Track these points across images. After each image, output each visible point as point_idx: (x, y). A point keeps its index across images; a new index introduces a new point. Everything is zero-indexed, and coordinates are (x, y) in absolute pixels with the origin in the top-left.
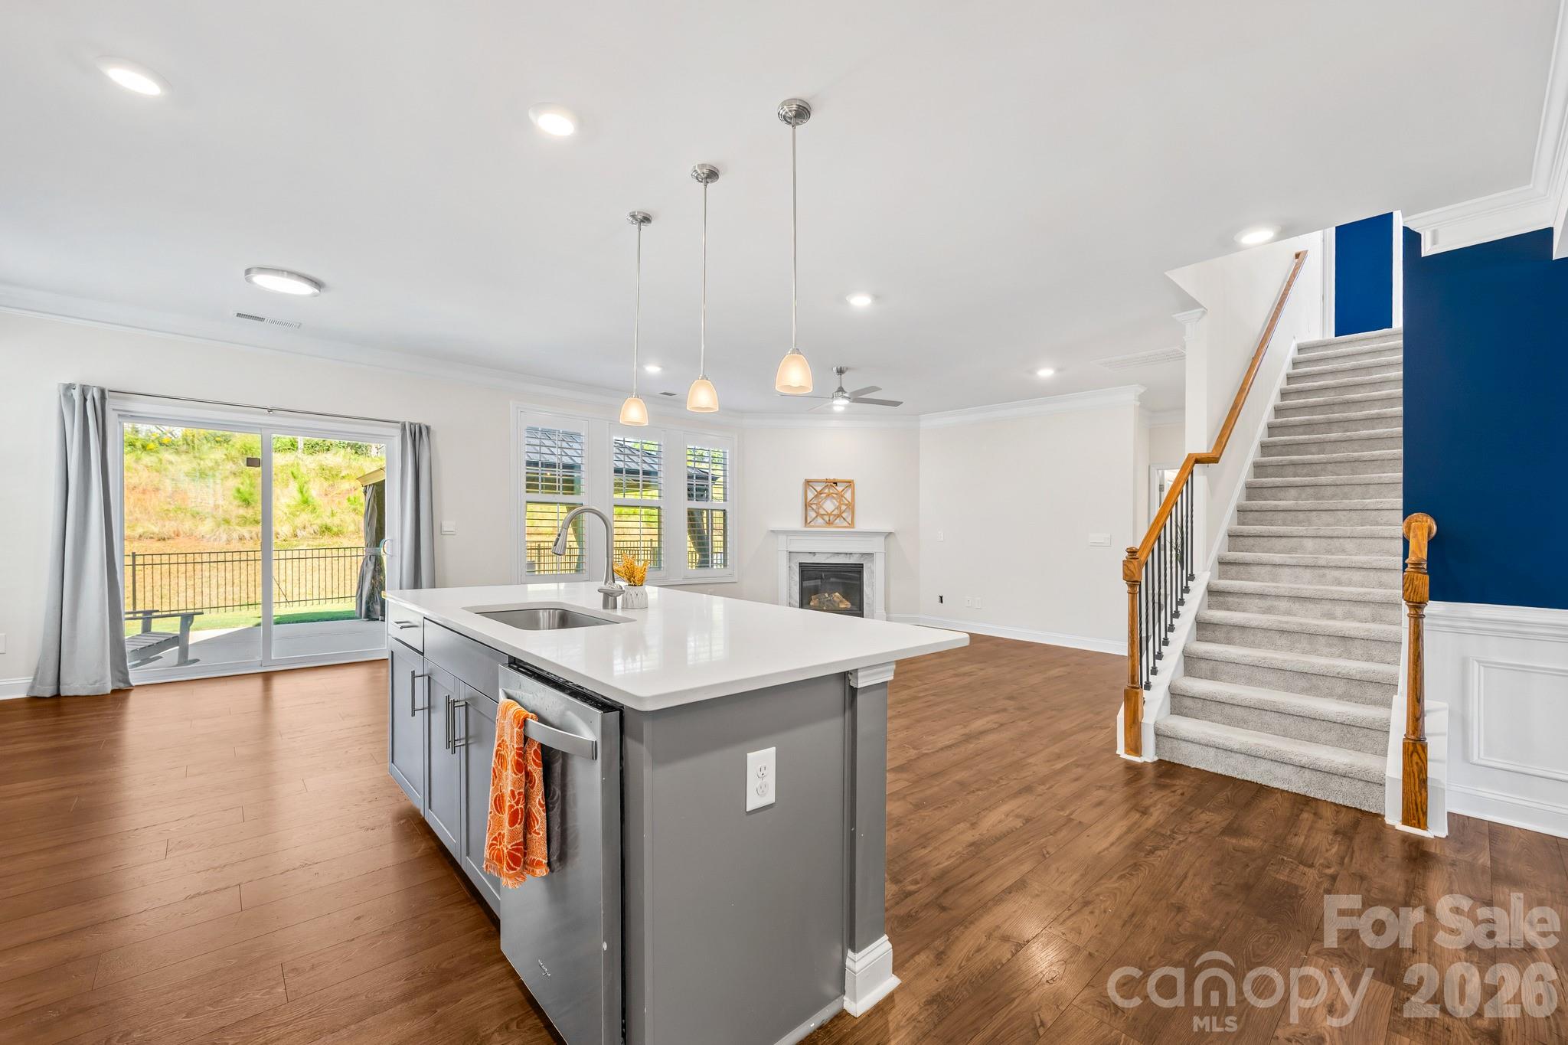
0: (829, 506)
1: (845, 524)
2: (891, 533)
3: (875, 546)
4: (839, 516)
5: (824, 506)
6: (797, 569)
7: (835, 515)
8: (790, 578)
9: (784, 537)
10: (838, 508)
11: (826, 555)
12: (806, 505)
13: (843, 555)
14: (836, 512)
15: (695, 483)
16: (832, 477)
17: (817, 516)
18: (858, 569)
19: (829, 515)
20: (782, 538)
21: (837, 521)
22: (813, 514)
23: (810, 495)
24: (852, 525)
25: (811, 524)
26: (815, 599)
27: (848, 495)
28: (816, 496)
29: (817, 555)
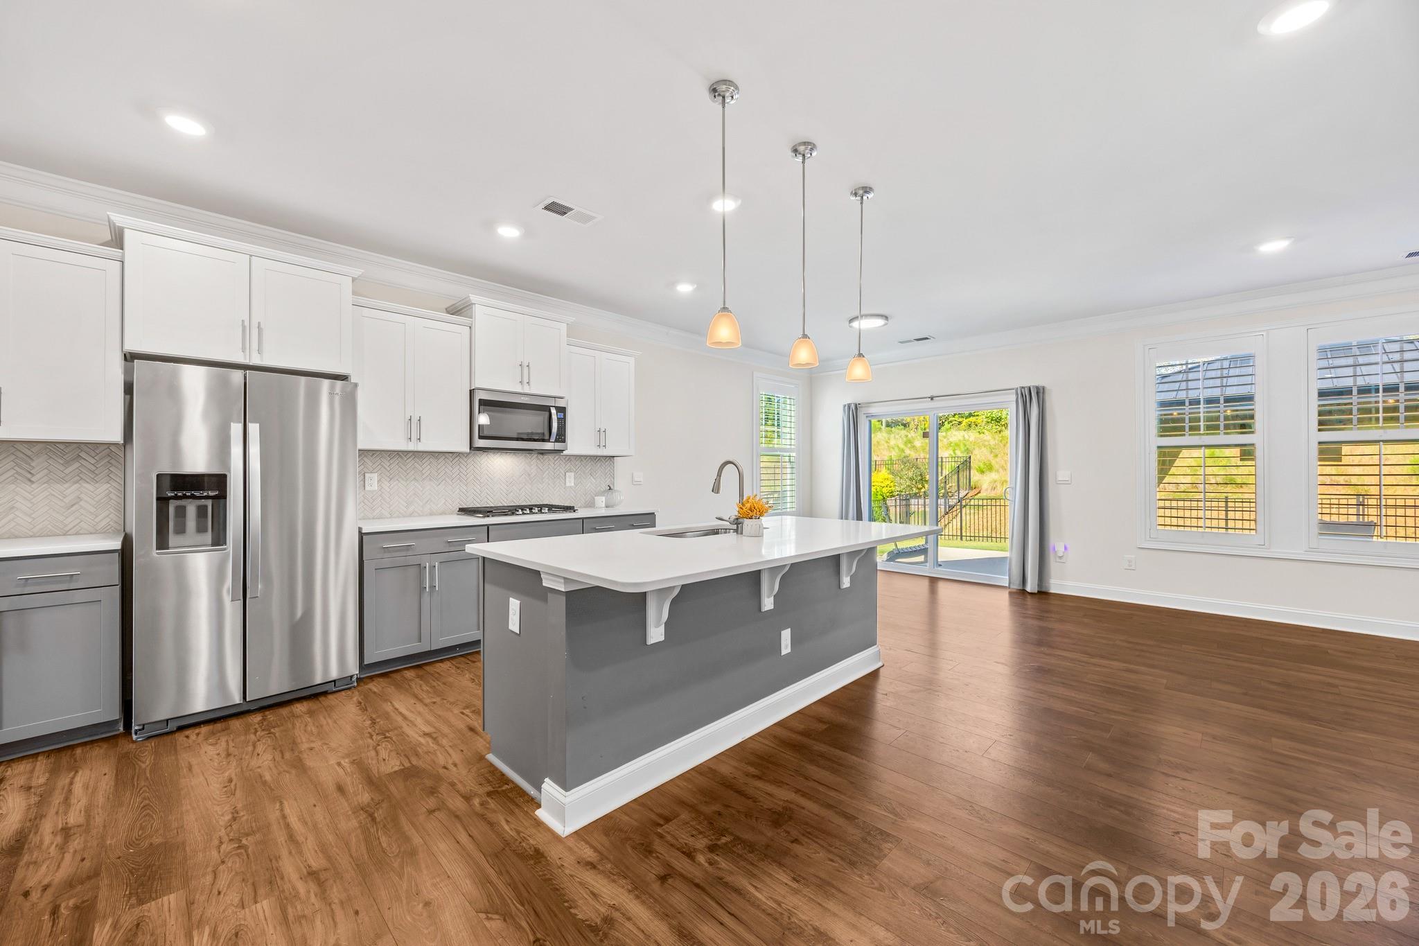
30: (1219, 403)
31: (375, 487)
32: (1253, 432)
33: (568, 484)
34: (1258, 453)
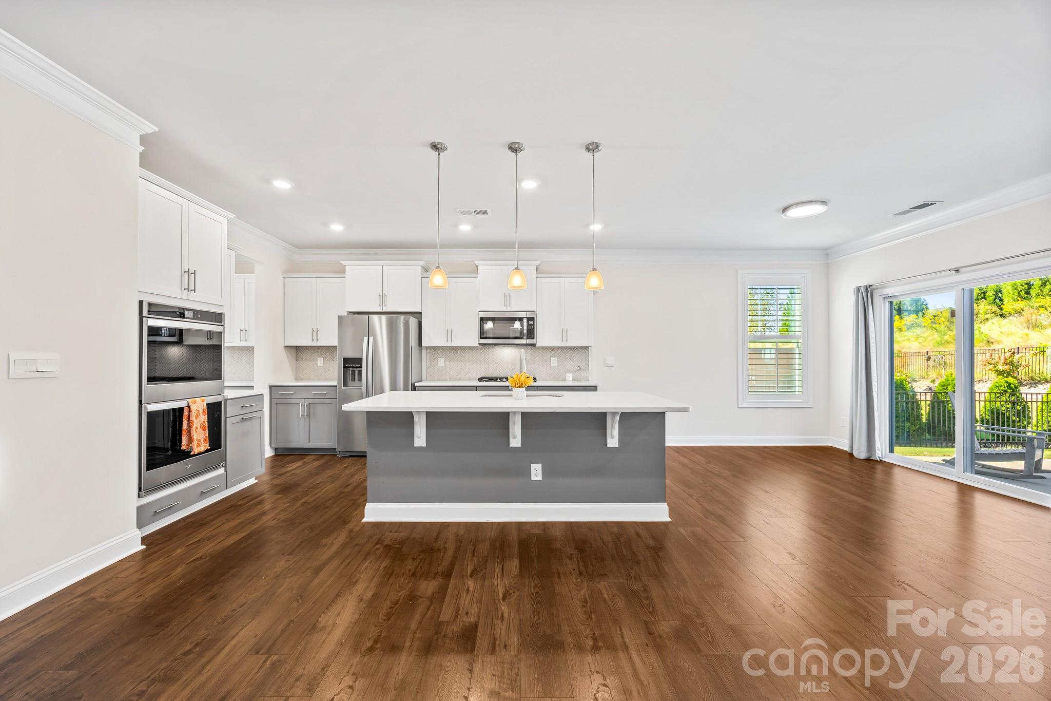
31: (443, 365)
33: (552, 365)
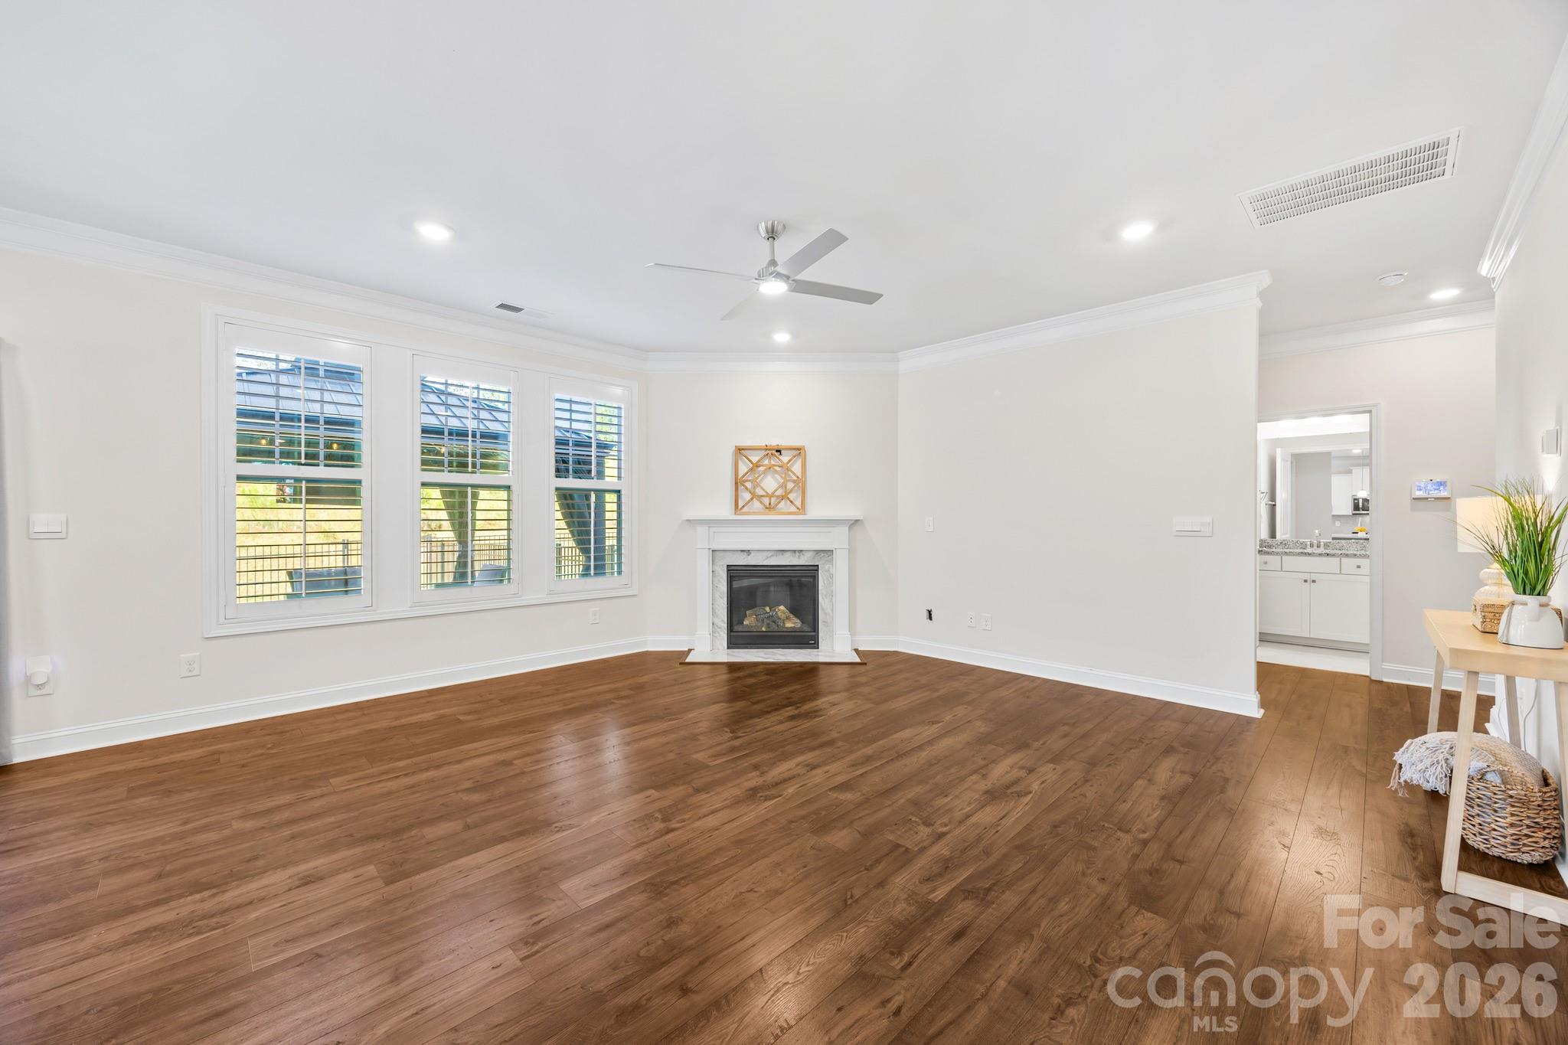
0: (770, 483)
1: (793, 509)
2: (857, 521)
3: (836, 539)
4: (783, 498)
5: (762, 485)
6: (723, 575)
7: (778, 497)
8: (714, 587)
9: (705, 528)
10: (783, 486)
11: (765, 554)
12: (736, 483)
13: (789, 554)
14: (780, 492)
15: (571, 452)
16: (775, 442)
17: (752, 499)
18: (812, 572)
19: (770, 496)
20: (702, 530)
21: (782, 504)
22: (747, 496)
23: (743, 468)
24: (802, 510)
25: (745, 509)
26: (751, 616)
27: (797, 468)
28: (751, 470)
29: (753, 554)
30: (318, 423)
32: (359, 466)
34: (364, 492)
